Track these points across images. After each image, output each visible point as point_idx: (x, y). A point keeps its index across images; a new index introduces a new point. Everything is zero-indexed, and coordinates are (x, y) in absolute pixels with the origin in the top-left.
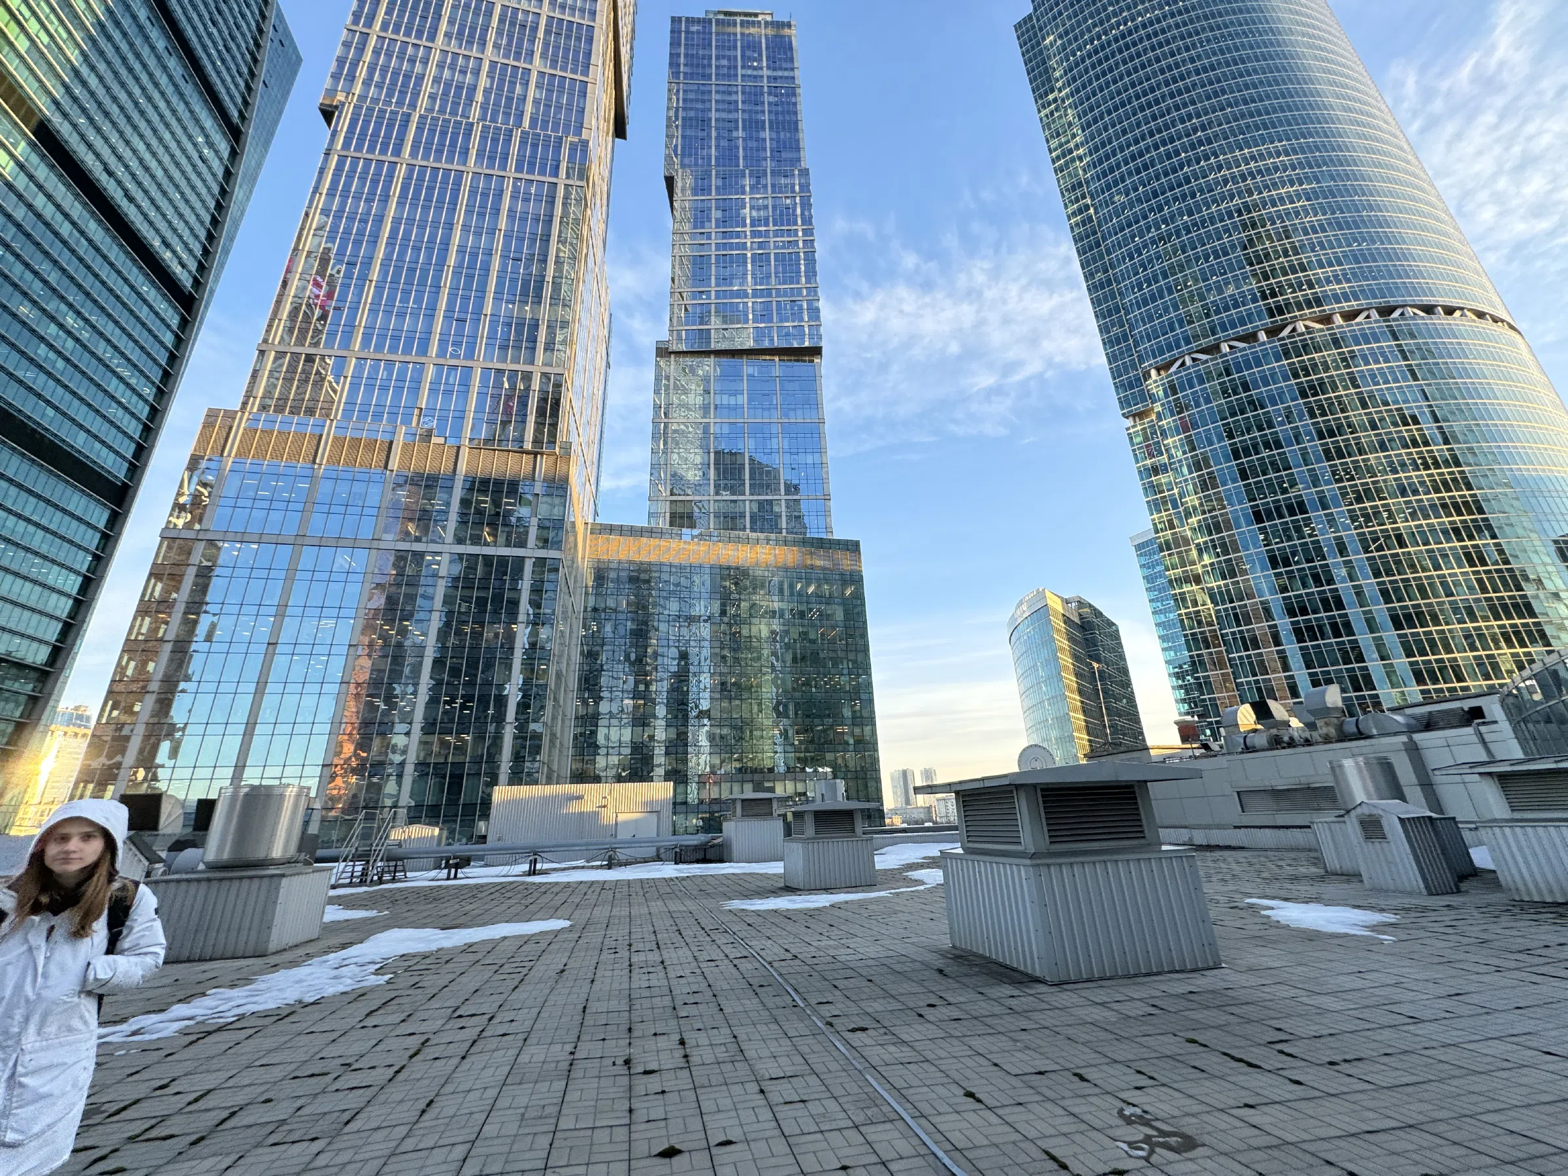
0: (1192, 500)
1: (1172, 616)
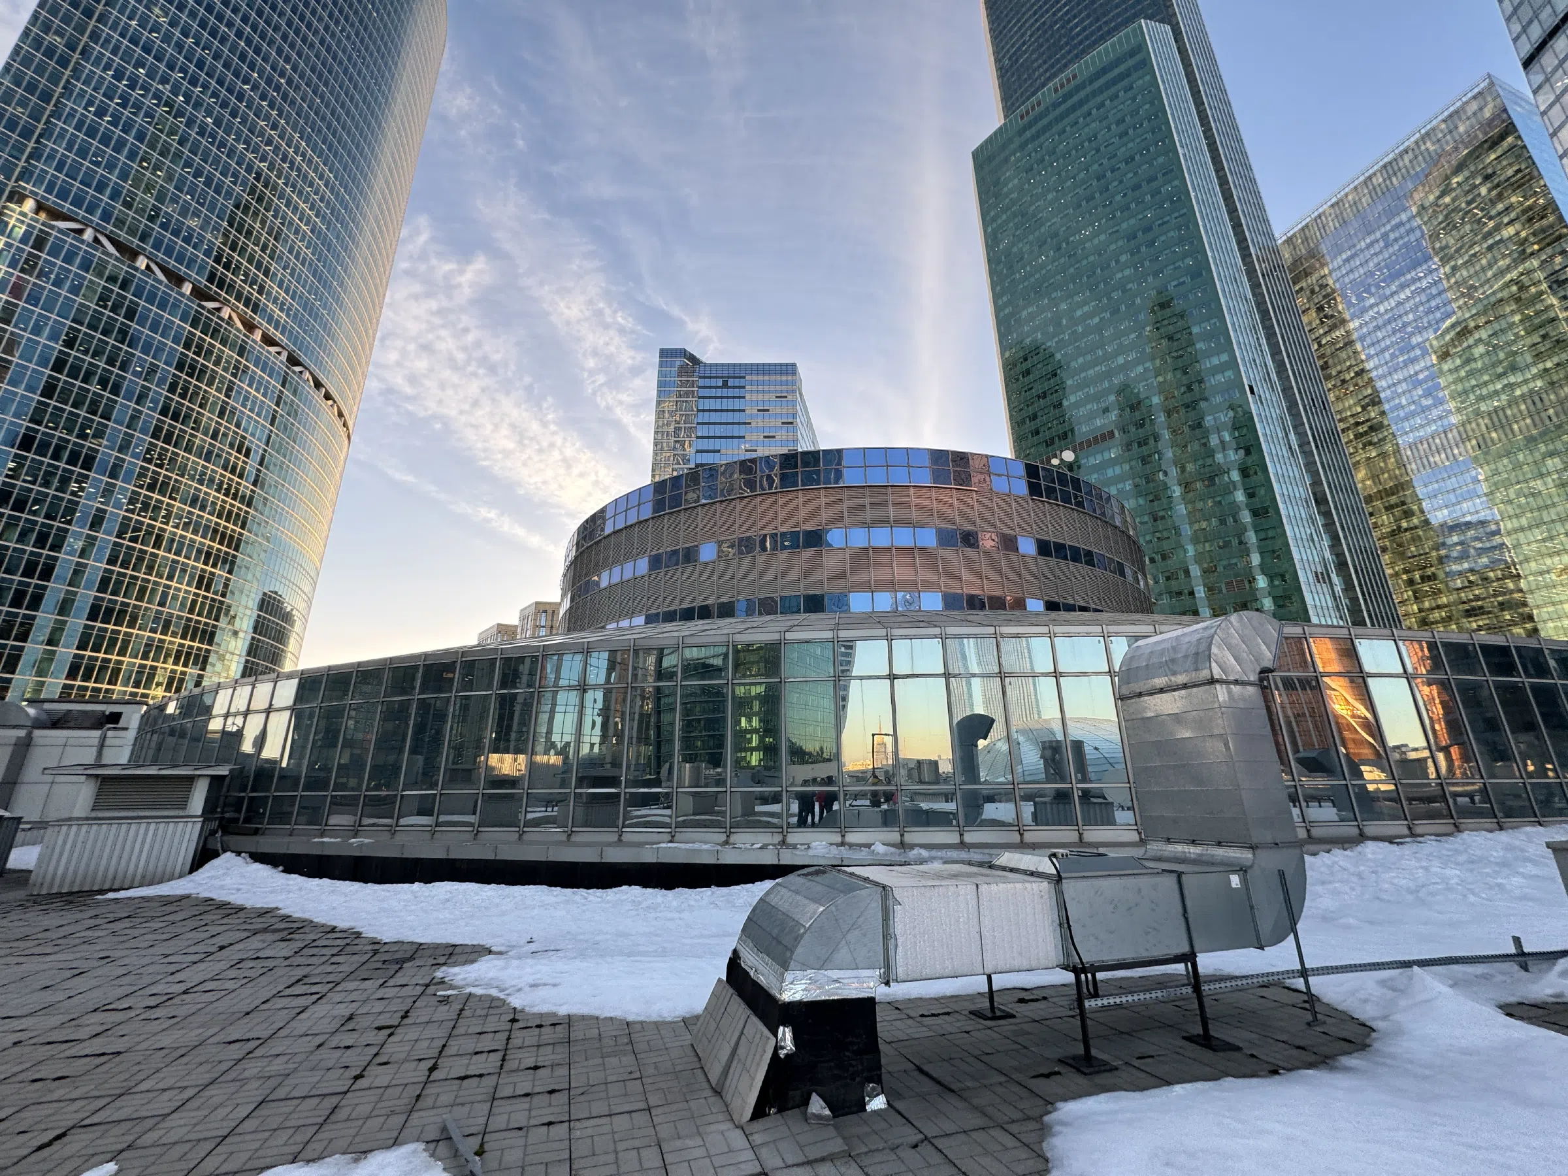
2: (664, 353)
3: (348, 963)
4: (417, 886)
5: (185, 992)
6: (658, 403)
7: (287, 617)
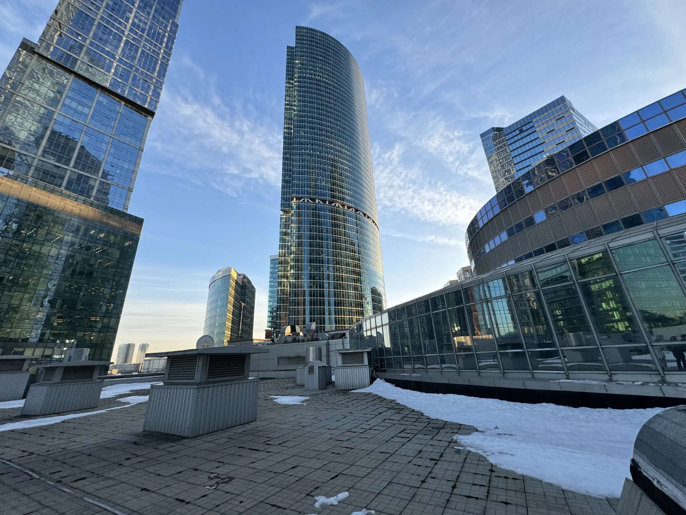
0: (293, 249)
1: (275, 289)
2: (482, 136)
3: (420, 426)
4: (441, 395)
5: (370, 429)
6: (488, 159)
7: (379, 295)
